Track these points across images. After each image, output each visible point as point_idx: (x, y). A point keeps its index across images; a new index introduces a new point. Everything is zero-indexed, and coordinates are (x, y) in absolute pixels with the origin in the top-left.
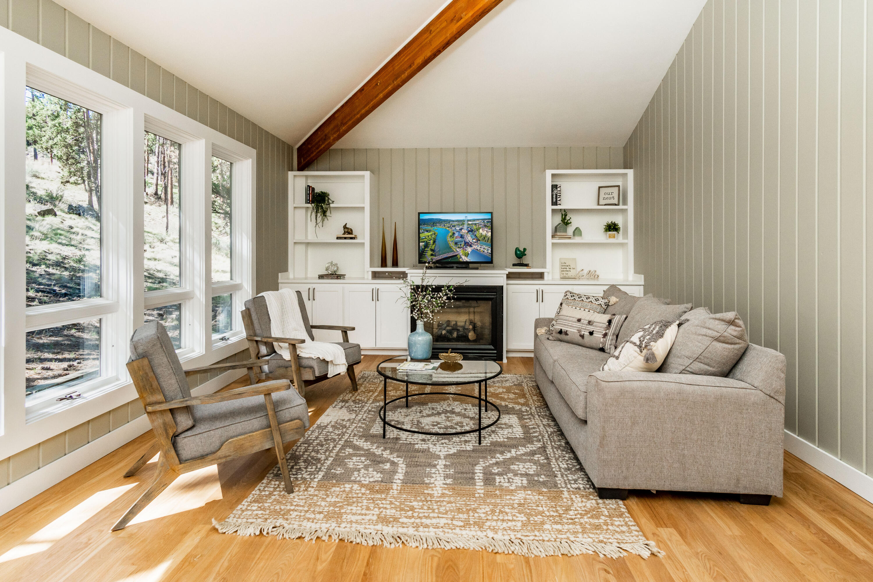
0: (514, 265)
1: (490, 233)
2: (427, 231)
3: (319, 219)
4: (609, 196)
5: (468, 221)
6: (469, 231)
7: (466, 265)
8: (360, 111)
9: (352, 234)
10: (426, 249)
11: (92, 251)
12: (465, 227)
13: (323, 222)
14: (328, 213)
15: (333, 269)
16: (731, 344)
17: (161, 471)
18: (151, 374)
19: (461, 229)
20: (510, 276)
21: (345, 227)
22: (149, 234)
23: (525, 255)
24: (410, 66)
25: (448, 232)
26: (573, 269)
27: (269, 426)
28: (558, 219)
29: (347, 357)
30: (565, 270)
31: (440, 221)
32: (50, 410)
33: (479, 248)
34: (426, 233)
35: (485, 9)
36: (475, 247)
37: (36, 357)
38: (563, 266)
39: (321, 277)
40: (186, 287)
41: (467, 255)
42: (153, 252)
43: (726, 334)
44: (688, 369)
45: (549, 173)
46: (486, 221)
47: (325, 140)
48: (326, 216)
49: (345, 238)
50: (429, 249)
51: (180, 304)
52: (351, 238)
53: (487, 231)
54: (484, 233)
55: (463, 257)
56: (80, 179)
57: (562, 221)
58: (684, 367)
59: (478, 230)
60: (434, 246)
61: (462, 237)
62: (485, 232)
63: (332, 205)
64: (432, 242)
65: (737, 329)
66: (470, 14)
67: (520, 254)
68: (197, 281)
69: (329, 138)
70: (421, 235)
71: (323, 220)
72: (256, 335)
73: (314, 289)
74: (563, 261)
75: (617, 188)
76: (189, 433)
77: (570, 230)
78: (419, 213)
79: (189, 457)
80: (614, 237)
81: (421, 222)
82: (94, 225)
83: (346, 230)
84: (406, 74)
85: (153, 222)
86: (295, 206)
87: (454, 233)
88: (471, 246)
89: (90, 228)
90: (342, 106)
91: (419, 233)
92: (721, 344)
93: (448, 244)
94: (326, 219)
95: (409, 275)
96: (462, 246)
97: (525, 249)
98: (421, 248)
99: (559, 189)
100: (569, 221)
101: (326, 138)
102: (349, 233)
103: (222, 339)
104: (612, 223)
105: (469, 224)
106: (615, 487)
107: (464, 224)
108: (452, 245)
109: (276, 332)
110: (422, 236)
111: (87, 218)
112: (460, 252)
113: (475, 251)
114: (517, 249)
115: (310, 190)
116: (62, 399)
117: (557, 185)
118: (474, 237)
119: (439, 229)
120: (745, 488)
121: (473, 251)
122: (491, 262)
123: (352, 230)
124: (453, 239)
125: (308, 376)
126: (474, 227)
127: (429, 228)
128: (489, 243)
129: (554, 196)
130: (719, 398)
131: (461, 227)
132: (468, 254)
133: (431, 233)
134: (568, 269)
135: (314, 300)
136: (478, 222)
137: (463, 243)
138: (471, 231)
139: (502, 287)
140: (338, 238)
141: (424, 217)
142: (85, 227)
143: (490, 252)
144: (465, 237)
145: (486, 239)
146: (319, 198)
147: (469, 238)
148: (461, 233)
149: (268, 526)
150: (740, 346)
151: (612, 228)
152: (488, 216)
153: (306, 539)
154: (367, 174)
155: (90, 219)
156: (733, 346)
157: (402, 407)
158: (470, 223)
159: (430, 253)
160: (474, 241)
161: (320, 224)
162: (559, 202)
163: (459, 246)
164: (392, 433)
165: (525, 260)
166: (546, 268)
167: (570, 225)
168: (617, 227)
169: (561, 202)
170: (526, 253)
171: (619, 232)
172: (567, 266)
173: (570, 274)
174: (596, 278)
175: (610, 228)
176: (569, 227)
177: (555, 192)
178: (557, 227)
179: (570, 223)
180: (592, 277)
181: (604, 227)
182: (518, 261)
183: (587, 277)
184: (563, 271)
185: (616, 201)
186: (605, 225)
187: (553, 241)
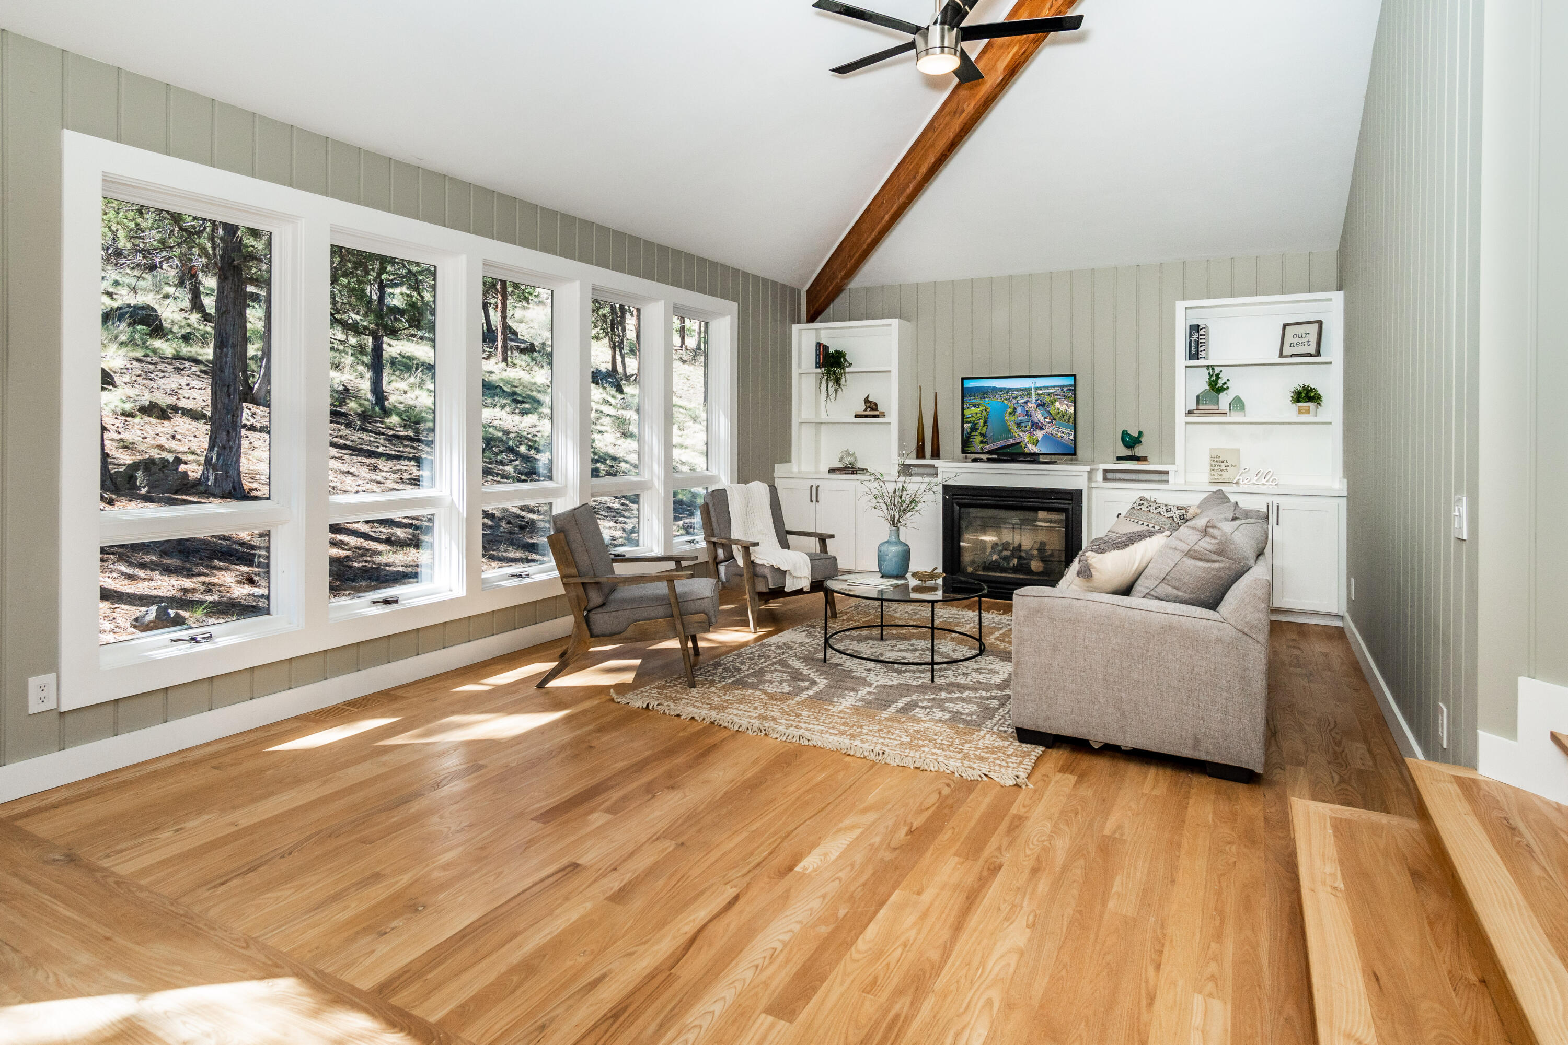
0: (1119, 458)
1: (1072, 408)
2: (975, 406)
3: (831, 390)
4: (1301, 340)
5: (1037, 389)
6: (1038, 405)
7: (1033, 458)
8: (866, 239)
9: (876, 410)
10: (974, 433)
11: (605, 434)
12: (1033, 398)
13: (836, 394)
14: (843, 382)
15: (847, 461)
16: (1208, 561)
17: (574, 642)
18: (566, 548)
19: (1026, 402)
20: (1108, 476)
21: (866, 400)
22: (681, 410)
23: (1141, 442)
24: (915, 177)
25: (1006, 407)
26: (1233, 466)
27: (672, 616)
28: (1201, 384)
29: (813, 569)
30: (1217, 468)
31: (994, 390)
32: (502, 583)
33: (1054, 432)
34: (973, 409)
35: (988, 98)
36: (1048, 430)
37: (524, 557)
38: (1214, 461)
39: (832, 471)
40: (645, 476)
41: (1036, 443)
42: (681, 436)
43: (1196, 547)
44: (1152, 593)
45: (1181, 307)
46: (1065, 389)
47: (833, 279)
48: (840, 385)
49: (866, 416)
50: (977, 433)
51: (638, 496)
52: (874, 416)
53: (1067, 405)
54: (1063, 408)
55: (1030, 446)
56: (602, 331)
57: (1210, 385)
58: (1147, 591)
59: (1053, 403)
60: (985, 428)
61: (1027, 414)
62: (1065, 406)
63: (847, 370)
64: (981, 422)
65: (1213, 541)
66: (972, 105)
67: (1131, 441)
68: (656, 467)
69: (837, 276)
70: (965, 411)
71: (836, 391)
72: (713, 536)
73: (818, 487)
74: (1215, 454)
75: (1316, 327)
76: (599, 610)
77: (1225, 399)
78: (963, 379)
79: (599, 633)
80: (1308, 412)
81: (965, 392)
82: (613, 397)
83: (868, 405)
84: (911, 186)
85: (692, 391)
86: (801, 371)
87: (1015, 409)
88: (1041, 429)
89: (607, 402)
90: (850, 233)
91: (963, 409)
93: (1007, 426)
94: (840, 390)
95: (940, 470)
96: (1028, 428)
97: (1140, 433)
98: (965, 432)
99: (1202, 332)
100: (1225, 386)
101: (834, 275)
102: (873, 409)
103: (691, 542)
104: (1304, 387)
105: (1038, 394)
106: (1033, 728)
107: (1030, 394)
108: (1012, 426)
109: (737, 533)
110: (967, 412)
111: (605, 388)
112: (1025, 437)
113: (1049, 437)
114: (1125, 434)
115: (822, 349)
116: (512, 576)
117: (1199, 326)
118: (1047, 415)
119: (992, 402)
120: (1207, 752)
121: (1045, 436)
122: (1075, 454)
123: (876, 405)
124: (1013, 418)
125: (762, 588)
126: (1047, 399)
127: (978, 401)
128: (1070, 423)
129: (1193, 344)
130: (1168, 629)
131: (1026, 399)
132: (1038, 441)
133: (981, 409)
134: (1223, 467)
135: (817, 501)
136: (1053, 391)
137: (1029, 425)
138: (1041, 405)
139: (1080, 492)
140: (857, 416)
141: (970, 384)
142: (601, 400)
143: (1072, 437)
144: (1033, 414)
145: (1066, 417)
146: (832, 360)
147: (1039, 416)
148: (1026, 409)
149: (653, 703)
150: (1221, 565)
151: (1306, 395)
152: (1069, 381)
153: (682, 717)
154: (895, 322)
155: (609, 388)
156: (1200, 564)
157: (873, 639)
158: (1040, 392)
159: (979, 439)
160: (1047, 420)
161: (832, 397)
162: (1202, 354)
163: (1024, 428)
164: (836, 659)
165: (1139, 451)
166: (1174, 464)
167: (1225, 392)
168: (1312, 394)
169: (1207, 354)
170: (1143, 440)
171: (1319, 404)
172: (1223, 462)
173: (1226, 476)
174: (1270, 483)
175: (1303, 395)
176: (1222, 395)
177: (1195, 337)
178: (1198, 397)
179: (1225, 389)
180: (1264, 481)
181: (1292, 395)
182: (1128, 453)
183: (1254, 481)
184: (1214, 470)
185: (1313, 351)
186: (1293, 390)
187: (1191, 419)
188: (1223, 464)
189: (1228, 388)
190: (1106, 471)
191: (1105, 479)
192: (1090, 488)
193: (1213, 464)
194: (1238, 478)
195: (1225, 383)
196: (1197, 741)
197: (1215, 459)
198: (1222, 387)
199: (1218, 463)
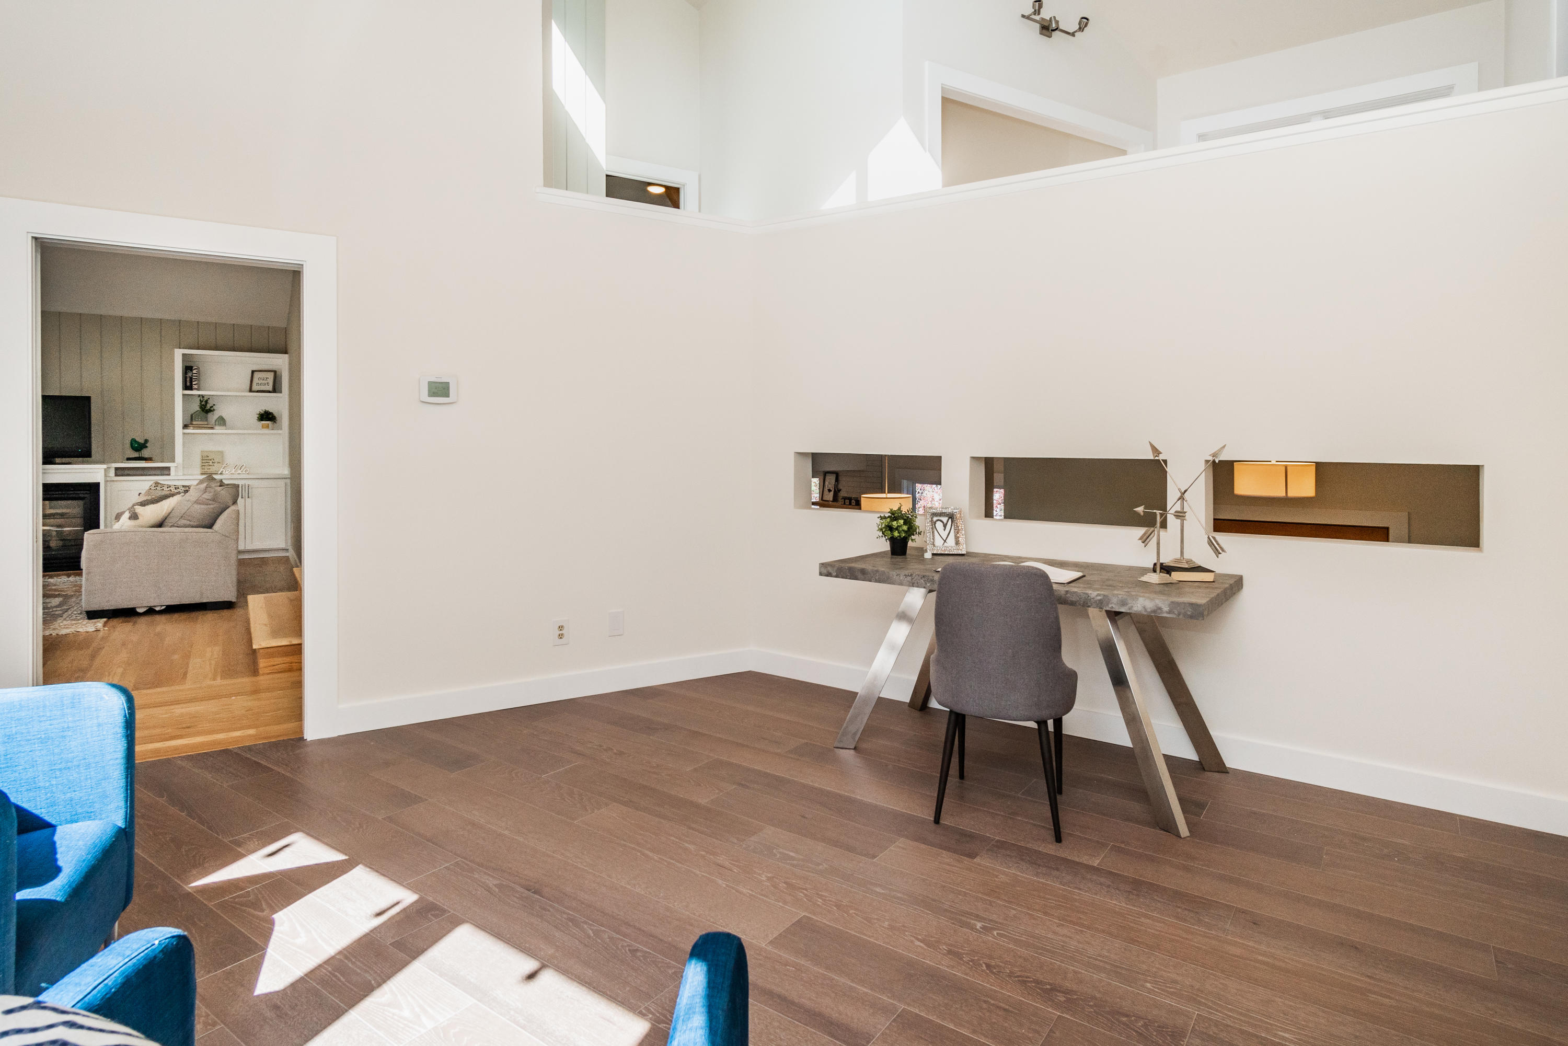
0: (129, 459)
4: (264, 382)
20: (119, 472)
23: (147, 447)
26: (218, 462)
28: (194, 407)
30: (207, 464)
44: (176, 524)
45: (178, 354)
57: (201, 407)
58: (173, 524)
67: (138, 446)
74: (205, 454)
75: (272, 373)
77: (213, 417)
80: (268, 427)
92: (199, 506)
97: (146, 441)
99: (194, 372)
100: (212, 409)
104: (265, 411)
114: (133, 442)
117: (192, 367)
120: (207, 598)
122: (89, 456)
129: (188, 379)
134: (211, 464)
139: (98, 484)
151: (267, 417)
156: (202, 507)
162: (195, 387)
165: (145, 453)
166: (174, 462)
167: (212, 413)
168: (271, 416)
169: (199, 387)
170: (148, 445)
171: (275, 422)
172: (211, 460)
173: (213, 469)
174: (244, 473)
175: (265, 417)
176: (210, 415)
177: (189, 374)
178: (192, 416)
179: (211, 411)
180: (240, 472)
181: (258, 416)
182: (136, 455)
183: (233, 472)
184: (204, 466)
185: (270, 388)
186: (258, 413)
187: (186, 431)
188: (210, 461)
189: (214, 410)
190: (116, 469)
191: (116, 475)
192: (106, 481)
193: (204, 461)
194: (222, 470)
195: (212, 407)
196: (202, 594)
197: (205, 458)
198: (209, 409)
199: (206, 460)
